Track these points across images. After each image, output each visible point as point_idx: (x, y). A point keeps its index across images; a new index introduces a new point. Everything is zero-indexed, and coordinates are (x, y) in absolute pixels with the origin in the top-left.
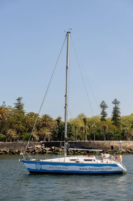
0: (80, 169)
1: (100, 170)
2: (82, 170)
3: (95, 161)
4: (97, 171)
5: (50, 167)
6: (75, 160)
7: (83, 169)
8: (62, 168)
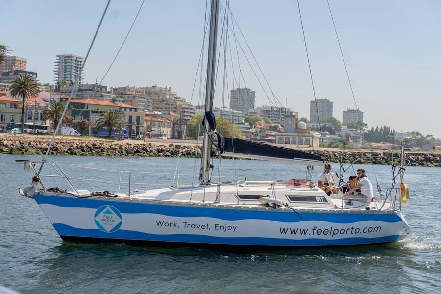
0: (283, 231)
1: (349, 235)
2: (288, 236)
3: (325, 200)
4: (338, 237)
5: (159, 223)
6: (258, 197)
7: (294, 232)
8: (212, 226)
